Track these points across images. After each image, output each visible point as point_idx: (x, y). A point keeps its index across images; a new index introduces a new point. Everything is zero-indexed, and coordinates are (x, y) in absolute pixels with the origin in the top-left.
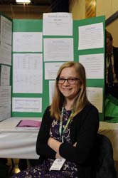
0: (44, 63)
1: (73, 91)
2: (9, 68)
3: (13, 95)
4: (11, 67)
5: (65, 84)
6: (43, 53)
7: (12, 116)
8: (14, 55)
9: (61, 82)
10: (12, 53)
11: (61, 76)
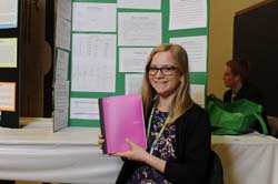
0: (118, 48)
1: (169, 86)
2: (67, 54)
3: (71, 94)
4: (70, 53)
5: (158, 75)
6: (116, 33)
7: (69, 125)
8: (74, 35)
9: (152, 72)
10: (72, 32)
11: (153, 63)
